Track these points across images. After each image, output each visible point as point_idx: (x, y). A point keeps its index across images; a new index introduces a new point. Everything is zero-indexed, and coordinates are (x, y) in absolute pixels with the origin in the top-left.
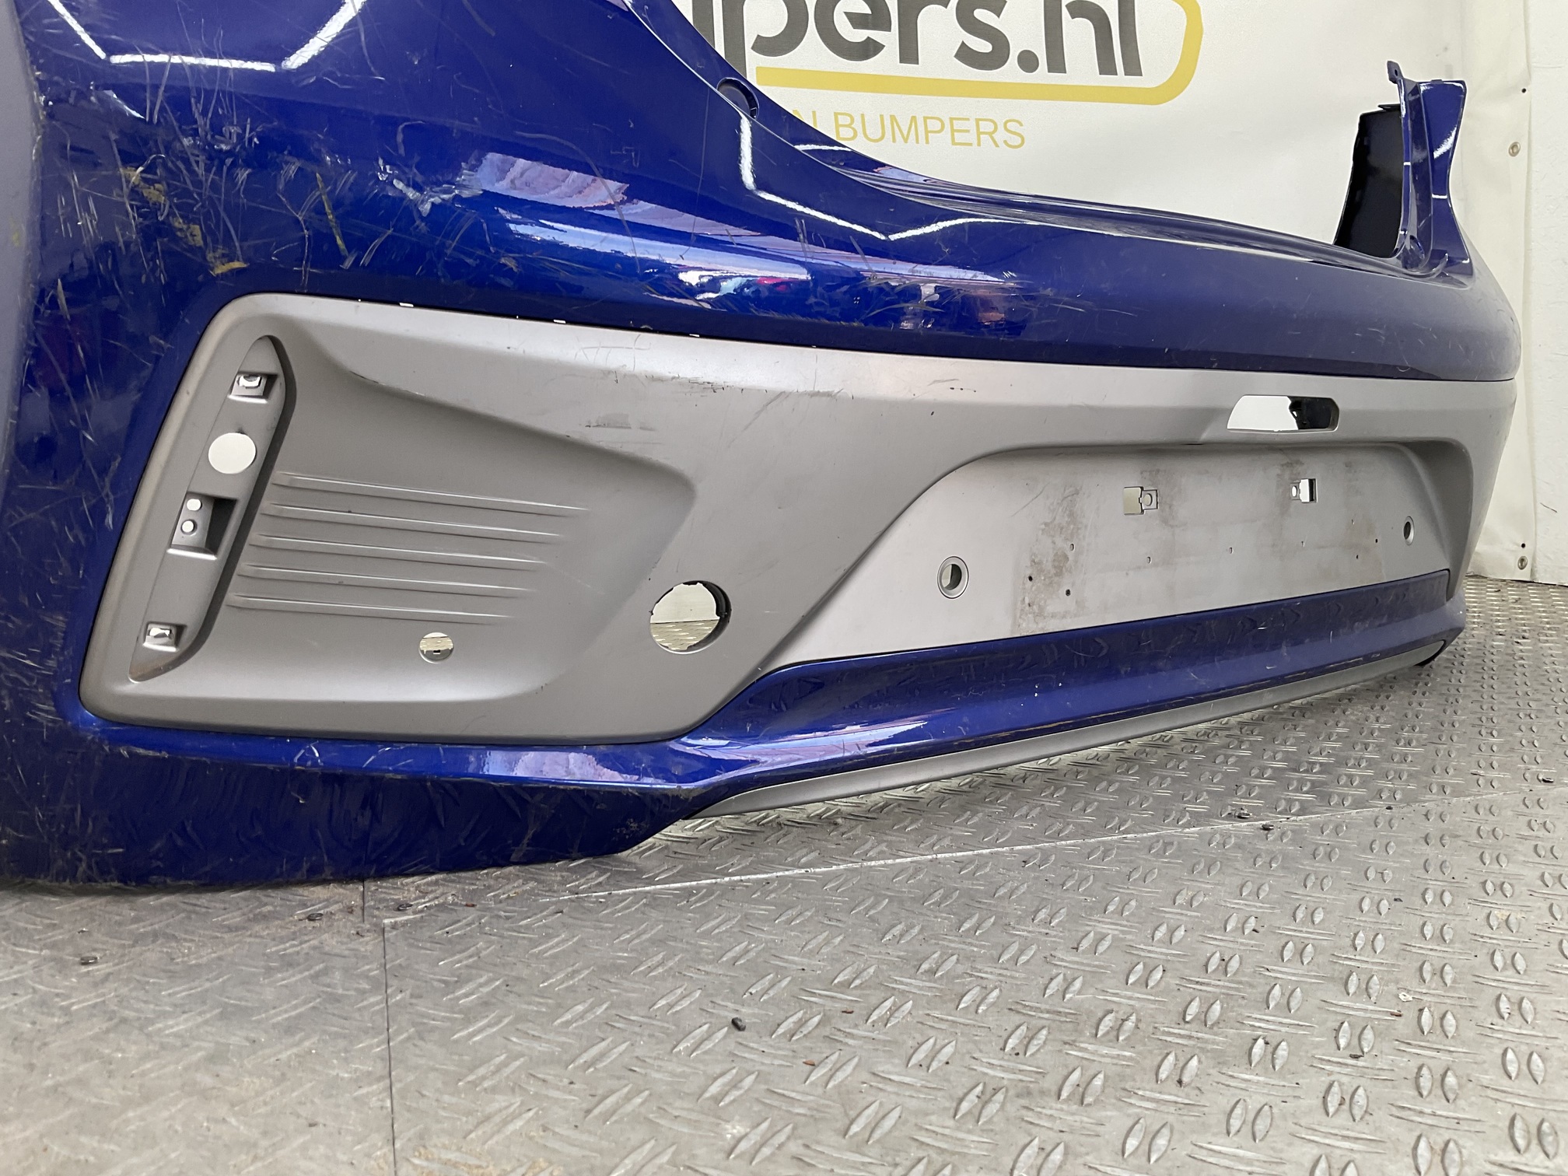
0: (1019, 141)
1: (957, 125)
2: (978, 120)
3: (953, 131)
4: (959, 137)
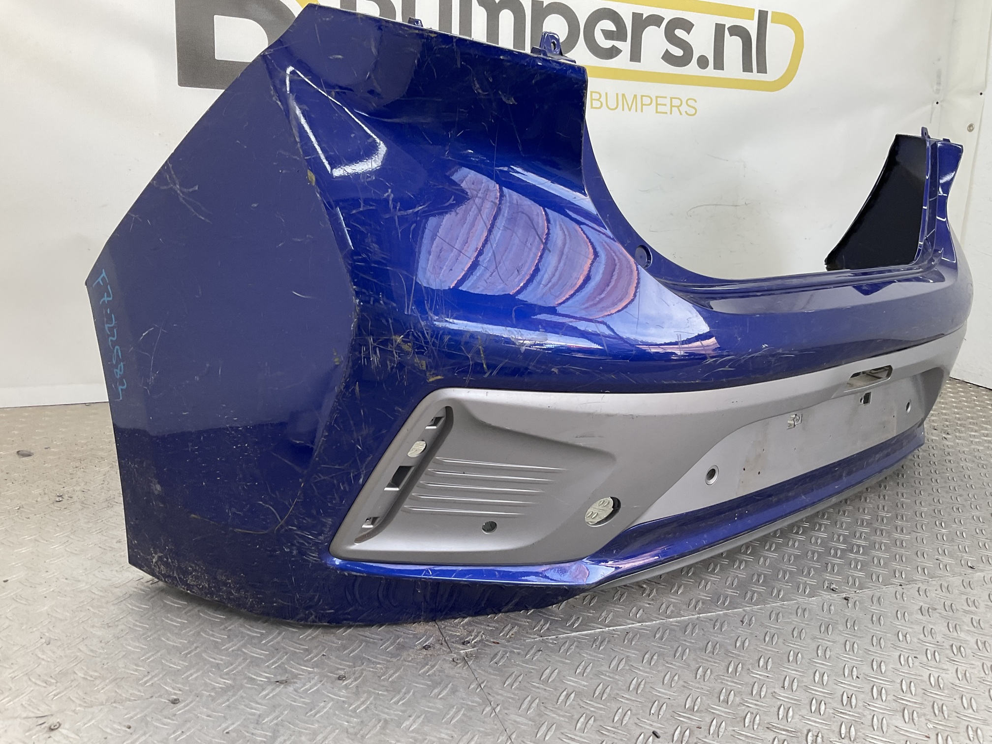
0: (694, 111)
1: (660, 101)
2: (671, 98)
3: (657, 104)
4: (660, 108)
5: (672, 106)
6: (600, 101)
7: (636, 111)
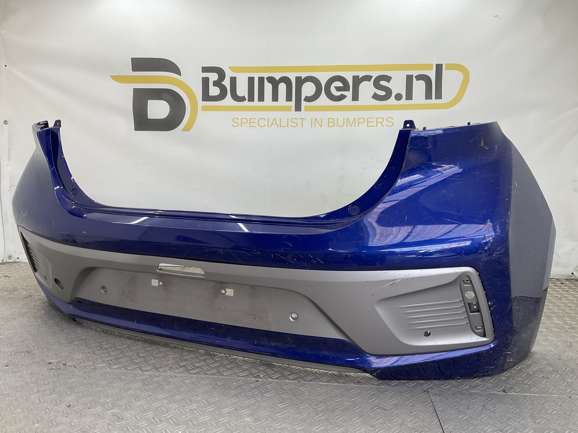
0: (392, 124)
1: (369, 120)
2: (377, 118)
3: (368, 122)
4: (370, 124)
5: (377, 122)
6: (334, 123)
7: (355, 126)
